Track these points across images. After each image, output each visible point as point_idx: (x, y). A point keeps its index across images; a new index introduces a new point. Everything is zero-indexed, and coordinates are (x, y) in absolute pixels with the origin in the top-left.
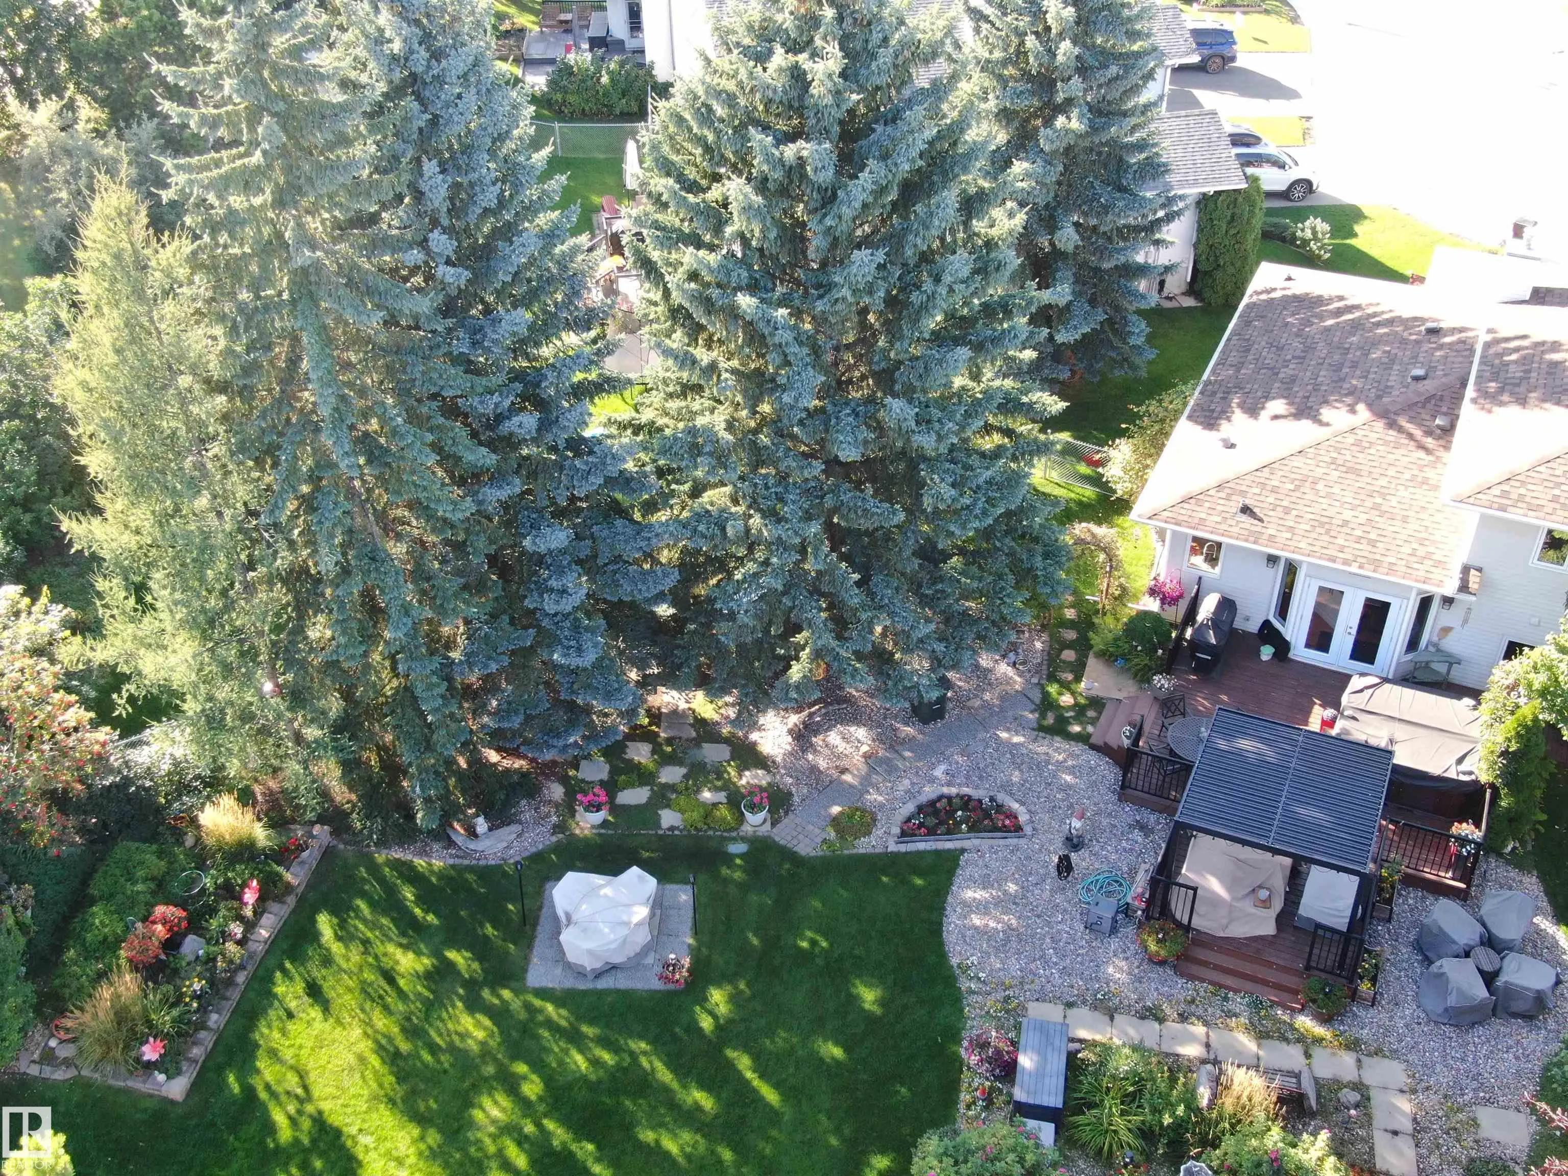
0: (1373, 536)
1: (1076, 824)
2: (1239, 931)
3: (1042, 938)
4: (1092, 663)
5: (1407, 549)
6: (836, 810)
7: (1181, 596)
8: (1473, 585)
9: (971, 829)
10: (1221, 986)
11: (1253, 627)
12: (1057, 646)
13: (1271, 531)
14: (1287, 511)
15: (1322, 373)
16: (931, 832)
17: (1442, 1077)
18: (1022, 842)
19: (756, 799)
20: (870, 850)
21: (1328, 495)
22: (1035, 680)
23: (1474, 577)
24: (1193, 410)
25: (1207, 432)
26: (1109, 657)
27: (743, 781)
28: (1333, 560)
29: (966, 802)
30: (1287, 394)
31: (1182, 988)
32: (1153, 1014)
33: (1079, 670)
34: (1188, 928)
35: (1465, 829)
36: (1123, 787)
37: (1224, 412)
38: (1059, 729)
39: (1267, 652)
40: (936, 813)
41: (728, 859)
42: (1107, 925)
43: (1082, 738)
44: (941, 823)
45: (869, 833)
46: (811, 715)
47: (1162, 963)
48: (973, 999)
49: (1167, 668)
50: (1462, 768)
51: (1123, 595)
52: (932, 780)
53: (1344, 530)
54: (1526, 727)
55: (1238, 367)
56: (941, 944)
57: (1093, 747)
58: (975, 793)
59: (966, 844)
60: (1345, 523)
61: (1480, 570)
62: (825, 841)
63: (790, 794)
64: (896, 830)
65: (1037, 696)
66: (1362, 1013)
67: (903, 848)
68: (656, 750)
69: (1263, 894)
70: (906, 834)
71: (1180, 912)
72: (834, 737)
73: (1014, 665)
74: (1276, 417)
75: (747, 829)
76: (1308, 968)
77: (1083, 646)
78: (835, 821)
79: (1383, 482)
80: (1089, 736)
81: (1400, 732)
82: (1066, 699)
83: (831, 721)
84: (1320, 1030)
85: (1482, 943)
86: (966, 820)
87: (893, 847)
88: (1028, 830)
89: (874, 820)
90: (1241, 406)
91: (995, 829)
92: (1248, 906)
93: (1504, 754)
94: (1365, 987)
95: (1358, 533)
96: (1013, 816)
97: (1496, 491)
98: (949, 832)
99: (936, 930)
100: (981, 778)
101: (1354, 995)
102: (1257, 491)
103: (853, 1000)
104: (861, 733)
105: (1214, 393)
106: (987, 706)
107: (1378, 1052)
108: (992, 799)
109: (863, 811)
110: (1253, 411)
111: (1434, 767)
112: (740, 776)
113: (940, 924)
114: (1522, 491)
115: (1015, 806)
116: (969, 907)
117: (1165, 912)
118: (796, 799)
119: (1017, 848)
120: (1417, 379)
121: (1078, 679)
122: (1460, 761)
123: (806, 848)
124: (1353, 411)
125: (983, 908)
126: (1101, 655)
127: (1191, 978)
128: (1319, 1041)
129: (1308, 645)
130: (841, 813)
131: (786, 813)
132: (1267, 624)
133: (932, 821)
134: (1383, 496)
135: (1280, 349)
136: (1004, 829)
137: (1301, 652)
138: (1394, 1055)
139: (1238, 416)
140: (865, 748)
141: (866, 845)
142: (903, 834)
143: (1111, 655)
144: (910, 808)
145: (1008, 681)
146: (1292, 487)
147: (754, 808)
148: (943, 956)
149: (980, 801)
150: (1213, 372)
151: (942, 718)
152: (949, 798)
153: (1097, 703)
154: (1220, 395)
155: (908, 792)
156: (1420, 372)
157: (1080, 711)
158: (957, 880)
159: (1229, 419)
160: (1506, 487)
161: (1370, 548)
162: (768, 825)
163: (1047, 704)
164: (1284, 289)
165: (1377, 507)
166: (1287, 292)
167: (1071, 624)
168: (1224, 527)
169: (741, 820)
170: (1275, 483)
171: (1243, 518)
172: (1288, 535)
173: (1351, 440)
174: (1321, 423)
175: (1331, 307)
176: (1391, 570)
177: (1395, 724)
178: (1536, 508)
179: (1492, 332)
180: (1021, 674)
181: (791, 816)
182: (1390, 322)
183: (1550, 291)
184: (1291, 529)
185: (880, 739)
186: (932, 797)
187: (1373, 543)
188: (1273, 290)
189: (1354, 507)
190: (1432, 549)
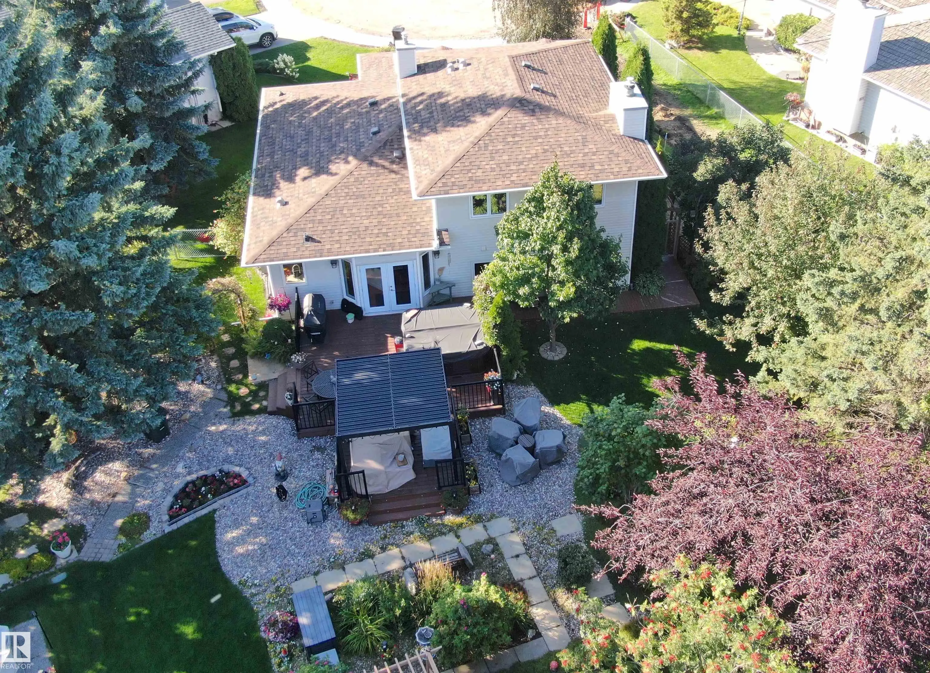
0: (384, 230)
1: (279, 464)
2: (395, 484)
3: (285, 541)
4: (251, 363)
5: (405, 232)
6: (119, 522)
7: (289, 303)
8: (446, 240)
9: (214, 496)
10: (398, 521)
11: (337, 305)
12: (225, 361)
13: (328, 247)
14: (332, 232)
15: (322, 145)
16: (189, 508)
17: (529, 514)
18: (250, 489)
19: (60, 540)
20: (153, 538)
21: (352, 215)
22: (219, 387)
23: (445, 235)
24: (255, 189)
25: (267, 200)
26: (259, 355)
27: (45, 531)
28: (367, 251)
29: (205, 480)
30: (306, 163)
31: (377, 532)
32: (368, 555)
33: (244, 370)
34: (367, 496)
35: (491, 375)
36: (298, 430)
37: (273, 184)
38: (246, 411)
39: (350, 318)
40: (188, 495)
41: (56, 587)
42: (320, 516)
43: (262, 411)
44: (193, 500)
45: (148, 528)
46: (77, 468)
47: (360, 523)
48: (257, 598)
49: (297, 349)
50: (477, 342)
51: (254, 315)
52: (177, 476)
53: (369, 232)
54: (501, 308)
55: (272, 155)
56: (223, 574)
57: (271, 413)
58: (208, 472)
59: (215, 506)
60: (367, 228)
61: (446, 230)
62: (119, 546)
63: (82, 526)
64: (166, 517)
65: (224, 396)
66: (476, 500)
67: (175, 527)
69: (401, 457)
70: (173, 517)
71: (359, 489)
72: (99, 476)
73: (202, 383)
74: (305, 179)
75: (61, 562)
76: (440, 488)
77: (241, 355)
78: (122, 530)
79: (378, 198)
80: (266, 407)
81: (439, 335)
82: (243, 391)
83: (92, 466)
84: (459, 520)
85: (522, 433)
86: (209, 492)
87: (168, 529)
88: (250, 480)
89: (148, 517)
90: (283, 178)
91: (231, 488)
92: (395, 469)
93: (495, 326)
94: (473, 484)
95: (376, 231)
96: (238, 476)
97: (440, 184)
98: (201, 504)
99: (216, 568)
100: (208, 461)
101: (469, 492)
102: (311, 225)
103: (181, 637)
104: (116, 466)
105: (263, 175)
106: (195, 415)
107: (493, 517)
108: (221, 471)
109: (139, 515)
110: (290, 179)
111: (464, 349)
112: (42, 530)
113: (218, 563)
114: (453, 180)
115: (237, 469)
116: (233, 544)
117: (351, 493)
118: (89, 527)
119: (248, 494)
120: (375, 133)
121: (246, 376)
122: (475, 339)
123: (108, 556)
124: (347, 162)
125: (241, 540)
126: (254, 356)
127: (379, 523)
128: (460, 525)
129: (372, 305)
130: (124, 523)
131: (85, 539)
132: (344, 301)
133: (187, 502)
134: (381, 205)
135: (292, 137)
136: (236, 486)
137: (370, 311)
138: (501, 514)
139: (283, 184)
140: (124, 474)
141: (149, 536)
142: (171, 517)
143: (261, 353)
144: (170, 499)
145: (203, 394)
146: (330, 217)
147: (60, 546)
149: (213, 476)
150: (258, 162)
151: (169, 434)
152: (193, 482)
153: (263, 386)
154: (267, 175)
155: (164, 490)
156: (375, 129)
157: (254, 394)
158: (218, 531)
159: (278, 188)
160: (444, 180)
161: (385, 238)
162: (75, 553)
163: (232, 399)
164: (281, 101)
165: (379, 213)
166: (284, 103)
167: (229, 344)
168: (299, 253)
169: (54, 558)
170: (319, 218)
171: (309, 244)
172: (337, 246)
173: (352, 179)
174: (332, 174)
175: (312, 105)
176: (401, 246)
177: (435, 331)
178: (463, 187)
179: (403, 96)
180: (209, 386)
181: (89, 540)
182: (348, 105)
183: (426, 65)
184: (338, 241)
185: (132, 464)
186: (181, 486)
187: (386, 234)
188: (275, 103)
189: (368, 217)
190: (418, 227)
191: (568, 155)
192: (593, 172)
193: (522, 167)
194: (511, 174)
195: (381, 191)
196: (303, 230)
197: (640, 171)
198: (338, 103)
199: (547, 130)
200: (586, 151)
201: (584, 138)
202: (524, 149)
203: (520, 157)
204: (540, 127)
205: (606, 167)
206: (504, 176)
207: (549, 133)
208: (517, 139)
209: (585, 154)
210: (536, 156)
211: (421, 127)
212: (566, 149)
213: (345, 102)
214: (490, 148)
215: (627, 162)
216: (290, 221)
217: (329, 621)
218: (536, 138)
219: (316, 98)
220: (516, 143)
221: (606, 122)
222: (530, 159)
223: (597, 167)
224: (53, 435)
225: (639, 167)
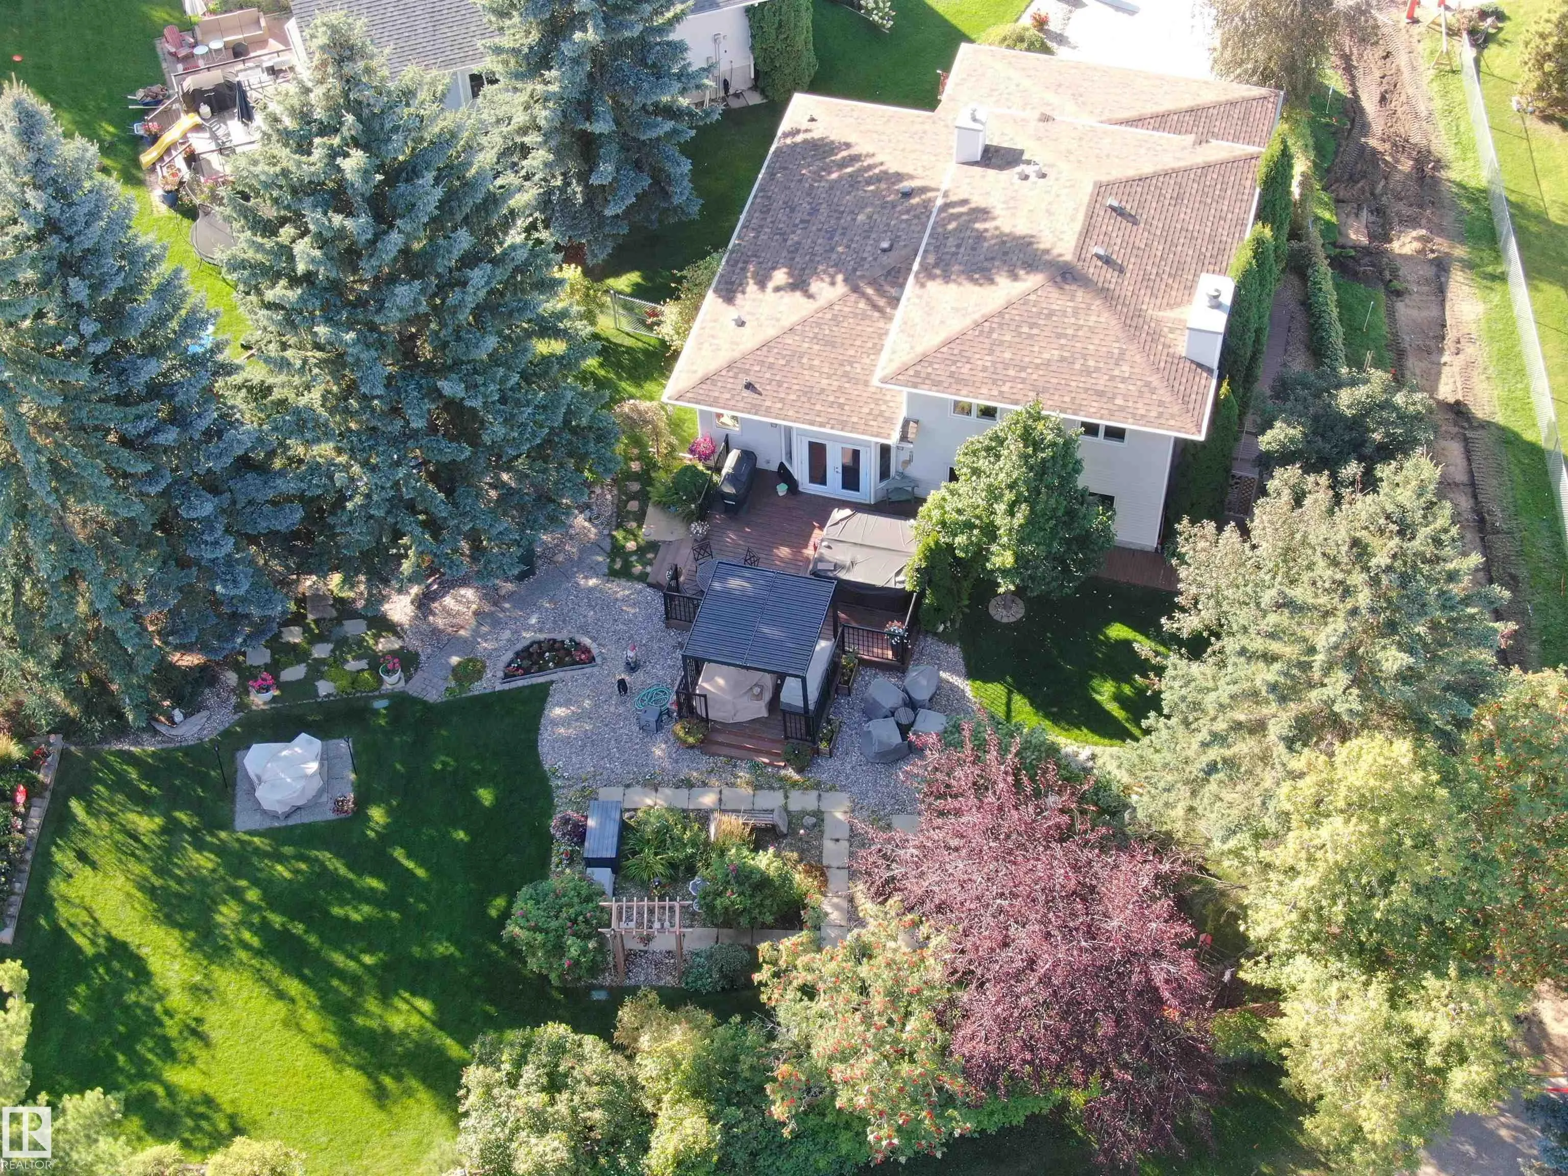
0: (842, 400)
1: (632, 652)
2: (742, 717)
3: (609, 741)
4: (651, 510)
5: (866, 410)
6: (455, 660)
7: (713, 452)
8: (911, 436)
9: (556, 666)
10: (731, 758)
11: (774, 467)
12: (625, 497)
13: (768, 403)
14: (780, 384)
15: (820, 241)
16: (527, 672)
17: (873, 799)
18: (595, 669)
19: (390, 664)
20: (482, 691)
21: (811, 367)
22: (606, 532)
23: (912, 428)
24: (719, 282)
25: (725, 305)
26: (664, 506)
27: (380, 647)
28: (812, 423)
29: (553, 645)
30: (789, 263)
31: (705, 763)
32: (688, 784)
33: (640, 518)
34: (706, 719)
35: (896, 627)
36: (667, 618)
37: (741, 283)
38: (625, 573)
40: (530, 656)
41: (376, 712)
42: (653, 725)
43: (643, 578)
44: (533, 664)
45: (480, 678)
46: (428, 586)
47: (692, 747)
49: (702, 516)
50: (898, 580)
52: (528, 628)
53: (823, 397)
54: (931, 550)
55: (759, 230)
56: (537, 756)
57: (650, 585)
58: (559, 637)
59: (554, 677)
60: (823, 390)
61: (917, 422)
62: (447, 689)
63: (417, 655)
64: (500, 674)
65: (607, 543)
66: (822, 763)
67: (507, 687)
68: (306, 629)
69: (757, 690)
70: (508, 676)
71: (699, 708)
72: (449, 600)
73: (590, 518)
74: (777, 289)
75: (387, 688)
76: (786, 738)
77: (643, 497)
78: (455, 670)
79: (851, 352)
80: (647, 574)
81: (860, 555)
82: (631, 545)
83: (446, 588)
84: (797, 777)
85: (904, 705)
86: (552, 659)
87: (499, 687)
88: (598, 660)
89: (484, 667)
90: (755, 275)
91: (578, 663)
92: (746, 701)
93: (919, 569)
94: (823, 746)
95: (831, 399)
96: (587, 650)
97: (911, 372)
98: (541, 670)
99: (533, 745)
100: (564, 621)
101: (818, 752)
102: (757, 368)
103: (477, 800)
104: (469, 593)
105: (737, 262)
106: (569, 558)
107: (833, 788)
108: (571, 640)
109: (476, 660)
110: (762, 284)
111: (879, 582)
112: (377, 643)
113: (537, 741)
114: (930, 370)
115: (588, 643)
116: (557, 722)
117: (691, 711)
118: (423, 658)
119: (592, 675)
120: (884, 251)
121: (640, 527)
122: (897, 575)
123: (434, 696)
124: (833, 284)
125: (565, 721)
126: (658, 504)
127: (713, 755)
128: (795, 784)
129: (813, 480)
130: (459, 664)
131: (416, 671)
133: (526, 663)
134: (851, 364)
135: (793, 210)
136: (582, 662)
137: (806, 486)
138: (843, 788)
139: (752, 287)
140: (474, 607)
141: (479, 688)
142: (506, 676)
143: (665, 503)
144: (510, 655)
145: (584, 532)
146: (783, 362)
147: (389, 671)
148: (538, 764)
149: (563, 642)
150: (739, 237)
151: (534, 574)
152: (539, 643)
153: (653, 546)
154: (740, 265)
155: (509, 640)
156: (885, 245)
157: (641, 551)
158: (548, 706)
159: (744, 292)
160: (918, 368)
161: (838, 411)
162: (402, 683)
163: (617, 550)
164: (806, 131)
165: (846, 375)
166: (808, 136)
167: (636, 477)
168: (732, 403)
169: (381, 681)
170: (771, 360)
171: (747, 393)
172: (779, 405)
173: (829, 316)
174: (810, 296)
175: (839, 156)
176: (854, 429)
177: (858, 548)
178: (936, 384)
179: (946, 195)
180: (595, 526)
181: (420, 673)
182: (878, 179)
183: (997, 150)
184: (782, 400)
185: (485, 597)
186: (527, 643)
187: (841, 406)
188: (798, 132)
189: (829, 377)
190: (884, 408)
191: (1089, 374)
192: (1110, 406)
193: (1023, 375)
194: (1004, 382)
195: (858, 343)
196: (747, 372)
197: (1172, 422)
198: (870, 167)
199: (1080, 327)
200: (1116, 373)
201: (1122, 353)
202: (1036, 349)
203: (1027, 359)
204: (1073, 320)
205: (1130, 404)
206: (995, 382)
207: (1080, 333)
208: (1035, 331)
209: (1112, 378)
210: (1048, 363)
211: (936, 265)
212: (1091, 363)
213: (877, 171)
214: (995, 336)
215: (1161, 403)
216: (737, 355)
217: (615, 839)
218: (1059, 336)
219: (848, 145)
220: (1030, 336)
221: (1172, 330)
222: (1037, 367)
223: (1119, 401)
224: (406, 556)
225: (1172, 416)
